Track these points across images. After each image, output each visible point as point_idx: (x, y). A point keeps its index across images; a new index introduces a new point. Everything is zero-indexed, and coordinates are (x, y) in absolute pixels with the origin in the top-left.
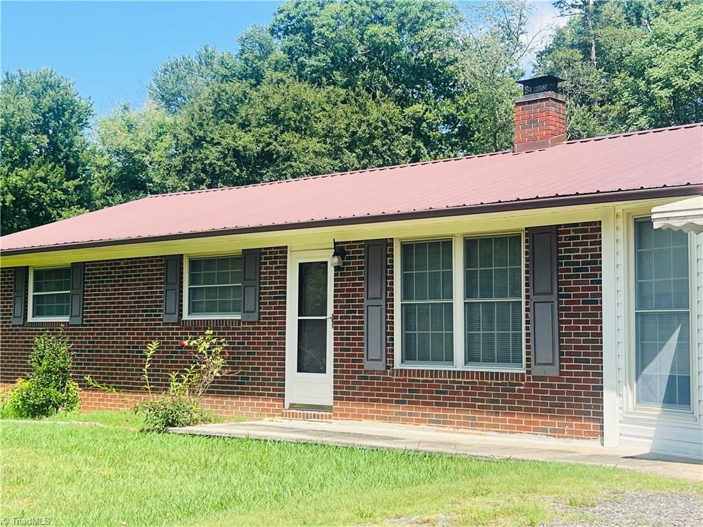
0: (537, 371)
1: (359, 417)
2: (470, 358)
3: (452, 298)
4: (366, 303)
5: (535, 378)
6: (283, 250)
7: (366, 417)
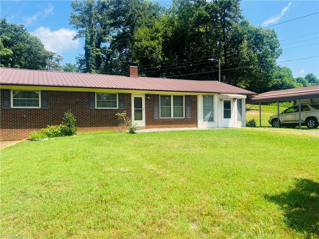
0: (187, 118)
1: (152, 128)
2: (174, 116)
3: (171, 106)
4: (154, 106)
5: (187, 119)
6: (131, 94)
7: (154, 128)
